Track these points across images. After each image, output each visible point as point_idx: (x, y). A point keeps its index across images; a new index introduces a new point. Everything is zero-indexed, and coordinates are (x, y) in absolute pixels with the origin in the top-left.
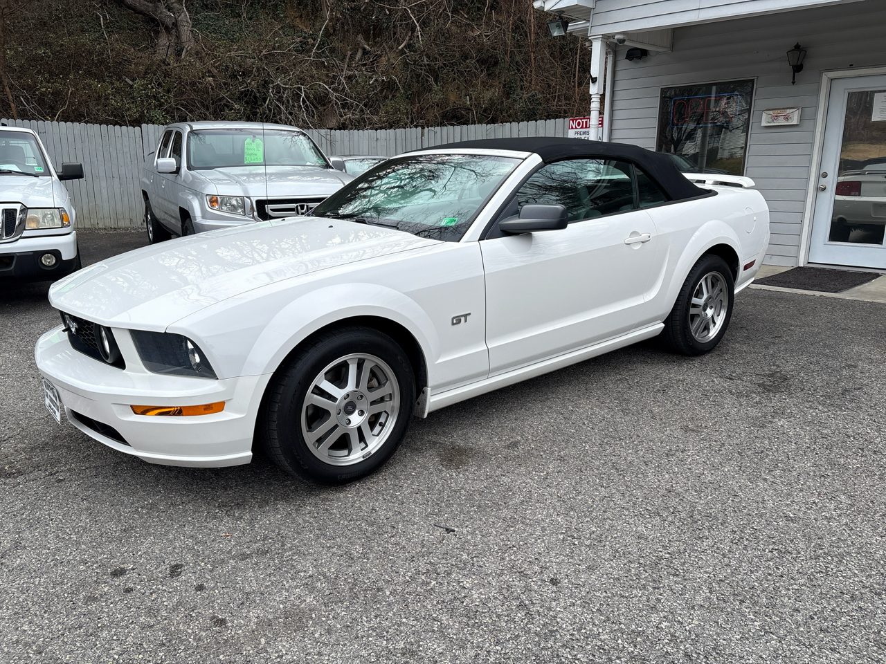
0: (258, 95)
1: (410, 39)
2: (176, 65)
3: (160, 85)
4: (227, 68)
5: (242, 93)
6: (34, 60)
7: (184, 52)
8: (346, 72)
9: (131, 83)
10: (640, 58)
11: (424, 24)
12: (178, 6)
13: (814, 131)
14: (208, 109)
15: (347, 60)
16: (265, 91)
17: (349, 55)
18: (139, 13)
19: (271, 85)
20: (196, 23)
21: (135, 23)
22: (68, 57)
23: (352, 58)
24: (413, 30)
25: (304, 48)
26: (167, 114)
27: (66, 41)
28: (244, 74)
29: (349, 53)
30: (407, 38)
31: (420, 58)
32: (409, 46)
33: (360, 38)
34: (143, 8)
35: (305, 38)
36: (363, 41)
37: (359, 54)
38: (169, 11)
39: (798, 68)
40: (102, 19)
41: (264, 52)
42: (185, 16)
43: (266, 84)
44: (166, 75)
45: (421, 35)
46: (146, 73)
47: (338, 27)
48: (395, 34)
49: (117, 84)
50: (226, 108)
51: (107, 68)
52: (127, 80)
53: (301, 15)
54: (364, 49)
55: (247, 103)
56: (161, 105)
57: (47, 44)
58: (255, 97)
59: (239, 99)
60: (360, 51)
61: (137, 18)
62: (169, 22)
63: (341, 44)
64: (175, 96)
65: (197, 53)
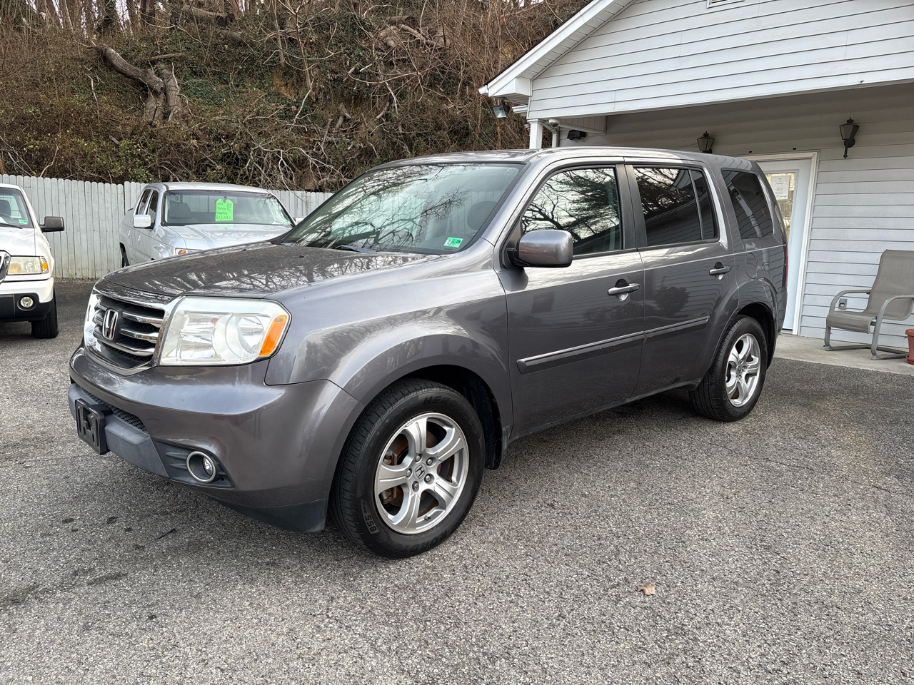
0: (239, 157)
1: (388, 110)
2: (162, 127)
3: (145, 145)
4: (211, 131)
5: (224, 154)
6: (24, 118)
7: (171, 114)
8: (326, 138)
9: (117, 142)
10: (579, 138)
11: (402, 96)
12: (167, 72)
14: (190, 169)
15: (328, 127)
16: (247, 153)
17: (329, 122)
18: (129, 77)
19: (253, 149)
20: (184, 88)
21: (125, 87)
22: (58, 116)
23: (333, 124)
24: (391, 100)
25: (287, 115)
26: (150, 172)
27: (56, 101)
28: (227, 137)
29: (330, 120)
30: (386, 109)
31: (396, 127)
32: (386, 116)
33: (341, 105)
34: (133, 73)
35: (288, 105)
36: (344, 110)
37: (340, 121)
38: (158, 76)
40: (92, 82)
41: (248, 117)
42: (174, 82)
43: (248, 147)
44: (152, 136)
45: (398, 106)
46: (132, 134)
47: (321, 96)
48: (374, 103)
49: (104, 143)
50: (208, 168)
51: (95, 128)
52: (113, 139)
53: (287, 84)
54: (345, 117)
55: (229, 164)
56: (145, 164)
57: (38, 104)
58: (237, 159)
59: (222, 160)
60: (341, 118)
61: (127, 82)
62: (158, 87)
63: (324, 111)
64: (160, 156)
65: (184, 116)
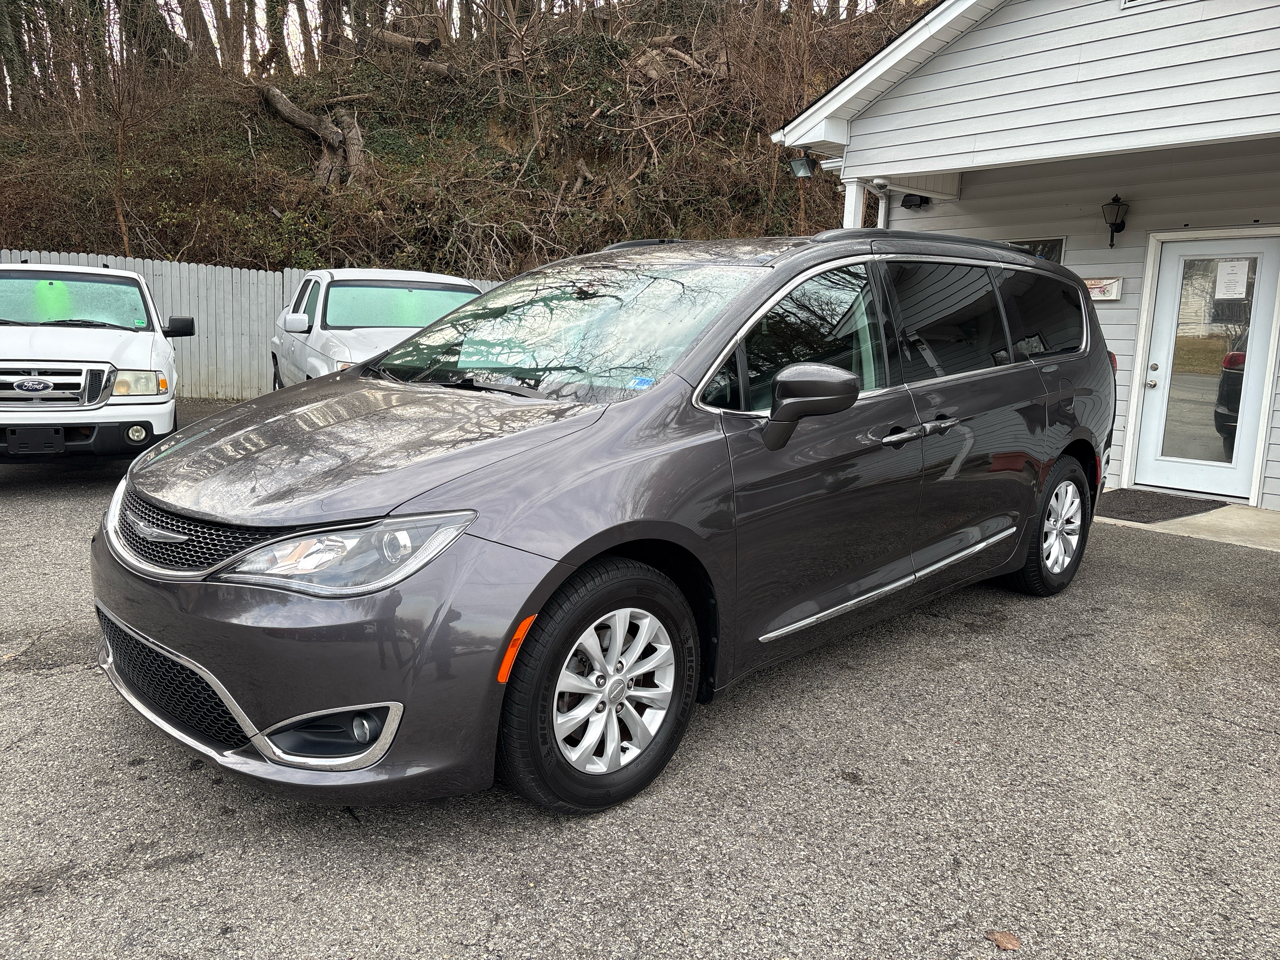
0: (439, 234)
1: (645, 167)
2: (338, 194)
3: (315, 218)
4: (402, 199)
5: (419, 231)
6: (158, 182)
7: (351, 176)
8: (558, 208)
9: (279, 215)
10: (919, 206)
11: (664, 148)
12: (349, 120)
13: (1139, 310)
14: (373, 251)
15: (562, 192)
16: (449, 229)
17: (563, 186)
18: (298, 127)
19: (457, 222)
20: (370, 141)
21: (292, 140)
22: (203, 179)
23: (568, 189)
24: (650, 155)
25: (505, 175)
26: (320, 255)
27: (200, 159)
28: (423, 206)
29: (565, 182)
30: (642, 166)
31: (656, 192)
32: (643, 177)
33: (581, 161)
34: (303, 122)
35: (508, 162)
36: (584, 168)
37: (579, 184)
38: (336, 126)
39: (1118, 227)
40: (250, 133)
41: (452, 179)
42: (356, 133)
43: (450, 220)
44: (325, 206)
45: (659, 162)
46: (299, 203)
47: (553, 150)
48: (626, 159)
49: (260, 216)
50: (397, 249)
51: (252, 195)
52: (275, 211)
53: (507, 133)
54: (585, 178)
55: (425, 243)
56: (314, 244)
57: (179, 164)
58: (436, 237)
59: (415, 238)
60: (580, 180)
61: (295, 134)
62: (335, 140)
63: (556, 171)
64: (334, 233)
65: (368, 179)
